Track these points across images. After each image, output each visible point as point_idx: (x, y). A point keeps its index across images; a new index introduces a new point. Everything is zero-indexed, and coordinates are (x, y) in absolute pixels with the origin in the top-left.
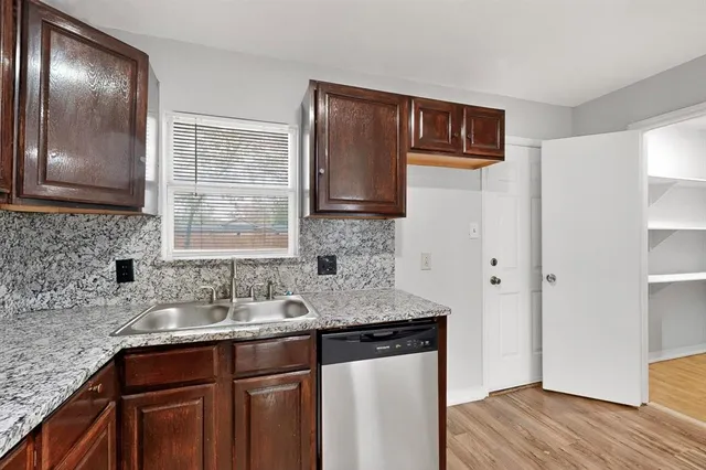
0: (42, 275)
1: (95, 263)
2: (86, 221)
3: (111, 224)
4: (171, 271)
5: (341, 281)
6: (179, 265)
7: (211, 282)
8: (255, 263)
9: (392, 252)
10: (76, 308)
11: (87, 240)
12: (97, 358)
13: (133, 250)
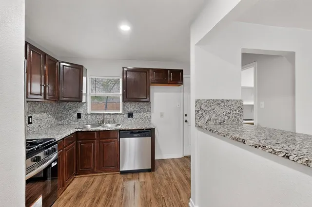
0: (62, 116)
1: (73, 114)
2: (70, 104)
3: (76, 105)
4: (90, 116)
5: (134, 120)
6: (92, 114)
7: (99, 119)
8: (110, 114)
9: (150, 112)
10: (69, 124)
11: (71, 108)
12: (73, 131)
13: (81, 111)
